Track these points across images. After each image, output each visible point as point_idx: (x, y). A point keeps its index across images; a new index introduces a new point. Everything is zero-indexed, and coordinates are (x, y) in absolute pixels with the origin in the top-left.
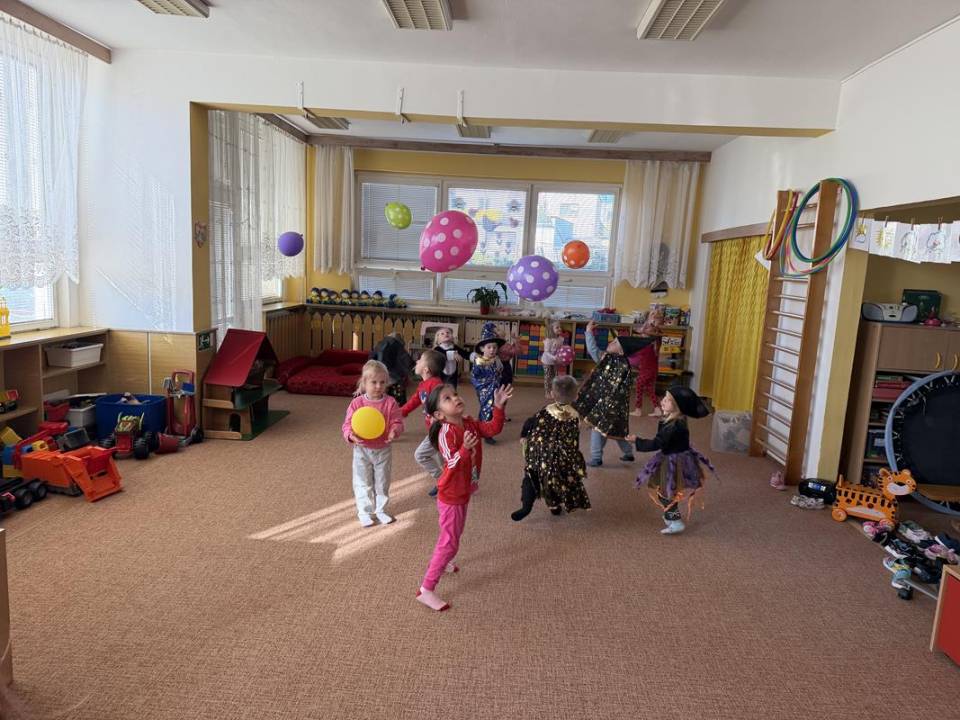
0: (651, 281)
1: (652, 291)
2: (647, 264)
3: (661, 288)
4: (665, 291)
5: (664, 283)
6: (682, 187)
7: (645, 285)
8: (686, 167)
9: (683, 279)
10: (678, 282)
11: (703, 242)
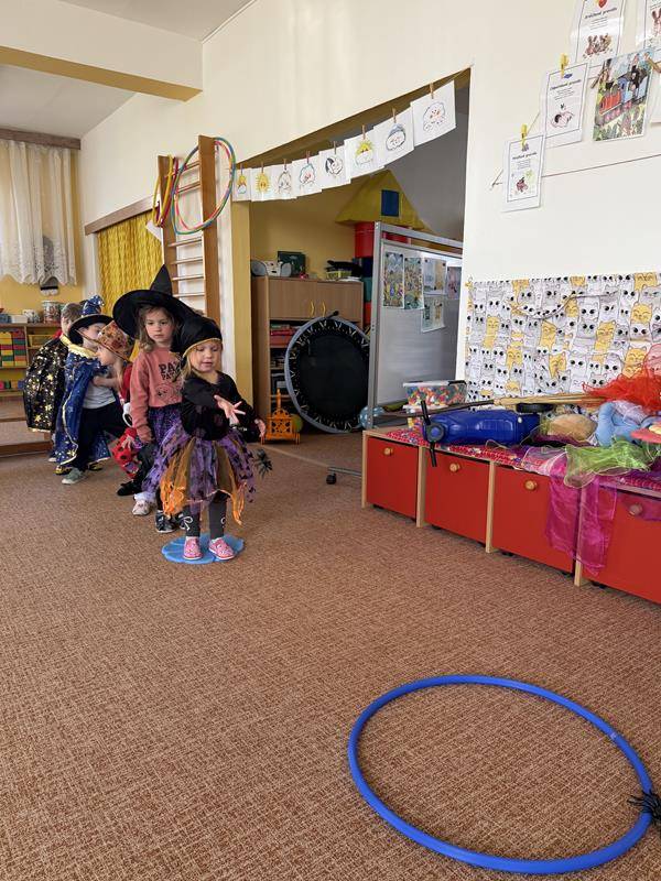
0: (39, 276)
1: (42, 289)
2: (31, 257)
3: (50, 285)
4: (56, 288)
5: (53, 279)
6: (54, 176)
7: (32, 280)
8: (55, 153)
9: (73, 273)
10: (69, 277)
11: (87, 234)
